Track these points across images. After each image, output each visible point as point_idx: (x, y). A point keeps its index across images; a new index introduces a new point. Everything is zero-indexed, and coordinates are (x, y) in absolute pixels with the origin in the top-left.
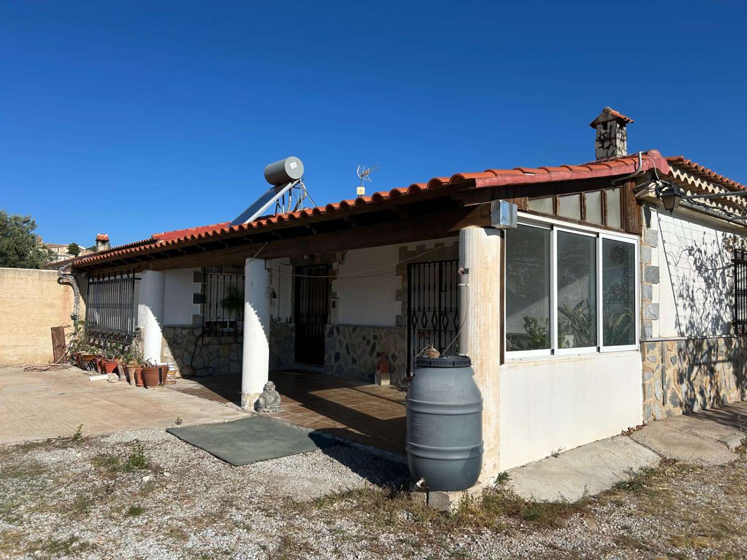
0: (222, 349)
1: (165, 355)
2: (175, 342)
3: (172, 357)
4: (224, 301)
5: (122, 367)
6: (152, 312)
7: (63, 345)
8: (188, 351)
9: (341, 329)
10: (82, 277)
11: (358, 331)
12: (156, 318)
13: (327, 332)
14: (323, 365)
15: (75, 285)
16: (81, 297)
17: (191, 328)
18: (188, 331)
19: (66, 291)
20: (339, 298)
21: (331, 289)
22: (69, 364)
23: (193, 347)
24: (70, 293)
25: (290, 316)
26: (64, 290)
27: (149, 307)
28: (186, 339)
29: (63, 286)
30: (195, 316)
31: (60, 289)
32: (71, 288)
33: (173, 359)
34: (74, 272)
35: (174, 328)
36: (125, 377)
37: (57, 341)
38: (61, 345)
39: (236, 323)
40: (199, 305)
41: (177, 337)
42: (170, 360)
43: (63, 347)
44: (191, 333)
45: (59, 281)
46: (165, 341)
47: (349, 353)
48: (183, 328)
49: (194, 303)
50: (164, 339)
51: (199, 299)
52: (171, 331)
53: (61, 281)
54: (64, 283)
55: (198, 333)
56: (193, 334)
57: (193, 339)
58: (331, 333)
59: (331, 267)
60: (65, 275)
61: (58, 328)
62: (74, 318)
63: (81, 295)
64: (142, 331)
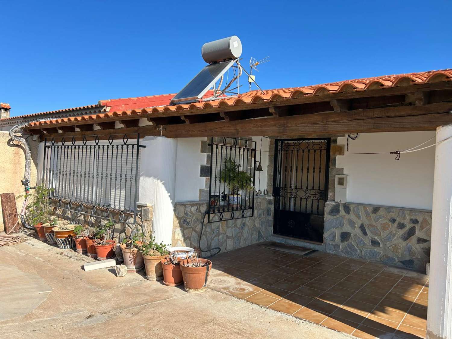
0: (222, 226)
1: (176, 238)
2: (185, 221)
3: (182, 239)
4: (220, 174)
5: (131, 256)
6: (165, 187)
7: (14, 213)
8: (196, 232)
9: (352, 207)
10: (34, 140)
11: (381, 212)
12: (169, 194)
13: (327, 209)
14: (322, 242)
15: (27, 148)
16: (32, 161)
17: (198, 204)
18: (196, 207)
19: (17, 153)
20: (347, 175)
21: (335, 165)
22: (22, 234)
23: (200, 226)
24: (21, 156)
25: (266, 188)
26: (14, 152)
27: (161, 181)
28: (194, 218)
29: (13, 149)
30: (201, 191)
31: (10, 152)
32: (21, 151)
33: (183, 241)
34: (24, 134)
35: (184, 204)
36: (134, 267)
37: (7, 208)
38: (12, 214)
39: (229, 197)
40: (204, 179)
41: (187, 215)
42: (180, 242)
43: (15, 216)
44: (198, 210)
45: (8, 143)
46: (177, 221)
47: (365, 233)
48: (192, 204)
49: (201, 176)
50: (176, 219)
51: (206, 171)
52: (182, 209)
53: (11, 143)
54: (14, 146)
55: (204, 209)
56: (200, 212)
57: (200, 216)
58: (335, 210)
59: (335, 141)
60: (16, 136)
61: (8, 194)
62: (25, 183)
63: (32, 159)
64: (150, 209)
